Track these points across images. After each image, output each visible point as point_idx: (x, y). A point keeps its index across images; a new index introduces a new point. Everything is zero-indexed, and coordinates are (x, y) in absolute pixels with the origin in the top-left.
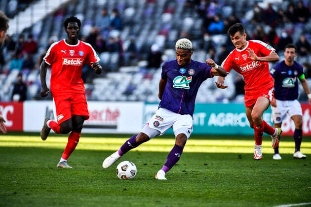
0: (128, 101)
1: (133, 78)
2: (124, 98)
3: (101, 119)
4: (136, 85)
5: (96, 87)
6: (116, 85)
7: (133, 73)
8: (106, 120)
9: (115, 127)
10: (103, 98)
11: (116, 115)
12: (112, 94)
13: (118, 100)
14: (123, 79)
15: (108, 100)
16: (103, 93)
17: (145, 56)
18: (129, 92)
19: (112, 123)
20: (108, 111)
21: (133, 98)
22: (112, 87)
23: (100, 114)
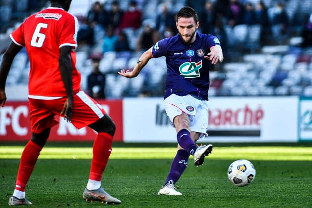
0: (275, 95)
1: (282, 62)
2: (270, 91)
3: (237, 123)
4: (288, 71)
5: (229, 75)
6: (258, 71)
7: (282, 55)
8: (245, 123)
9: (257, 133)
10: (240, 91)
11: (259, 115)
12: (252, 85)
13: (260, 95)
14: (268, 62)
15: (246, 95)
16: (238, 85)
17: (299, 29)
18: (276, 82)
19: (254, 127)
20: (247, 110)
21: (282, 90)
22: (252, 76)
23: (236, 115)
